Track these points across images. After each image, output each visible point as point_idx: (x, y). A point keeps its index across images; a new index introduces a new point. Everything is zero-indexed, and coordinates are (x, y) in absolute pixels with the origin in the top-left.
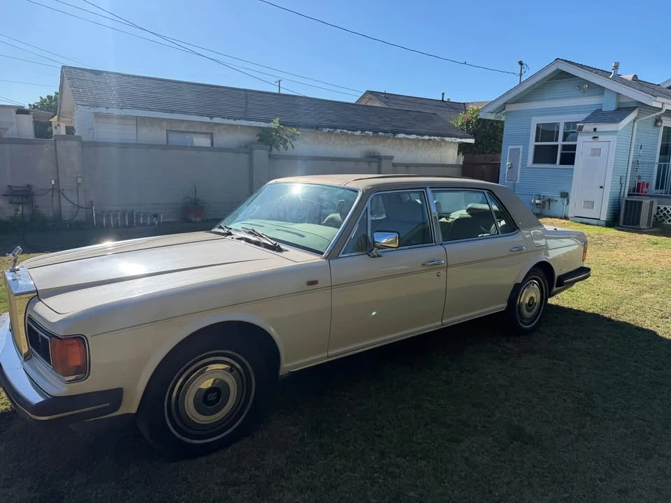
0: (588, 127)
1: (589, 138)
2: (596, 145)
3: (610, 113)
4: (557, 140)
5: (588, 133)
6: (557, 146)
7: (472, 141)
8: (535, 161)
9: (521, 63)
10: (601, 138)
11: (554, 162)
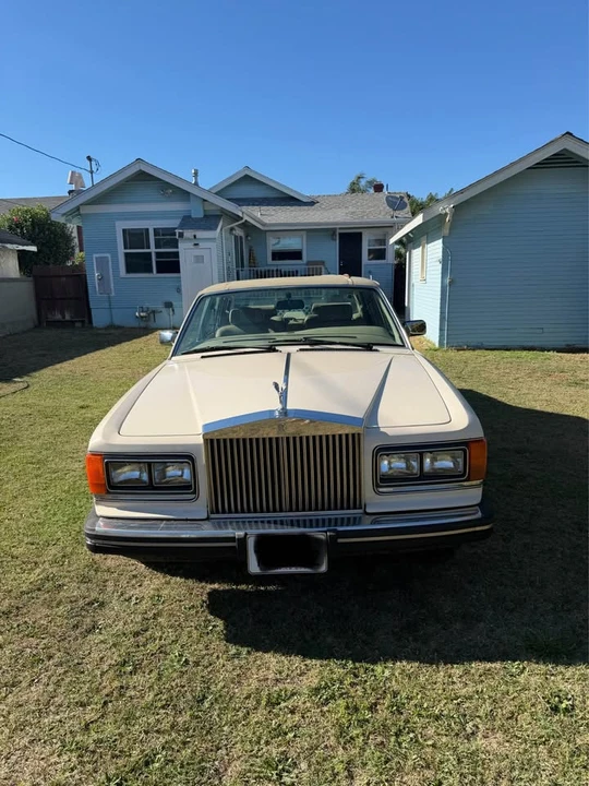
0: (188, 234)
1: (190, 245)
2: (197, 252)
3: (201, 219)
4: (149, 248)
5: (189, 239)
6: (150, 253)
7: (34, 249)
8: (128, 271)
9: (89, 158)
10: (201, 245)
11: (150, 271)
